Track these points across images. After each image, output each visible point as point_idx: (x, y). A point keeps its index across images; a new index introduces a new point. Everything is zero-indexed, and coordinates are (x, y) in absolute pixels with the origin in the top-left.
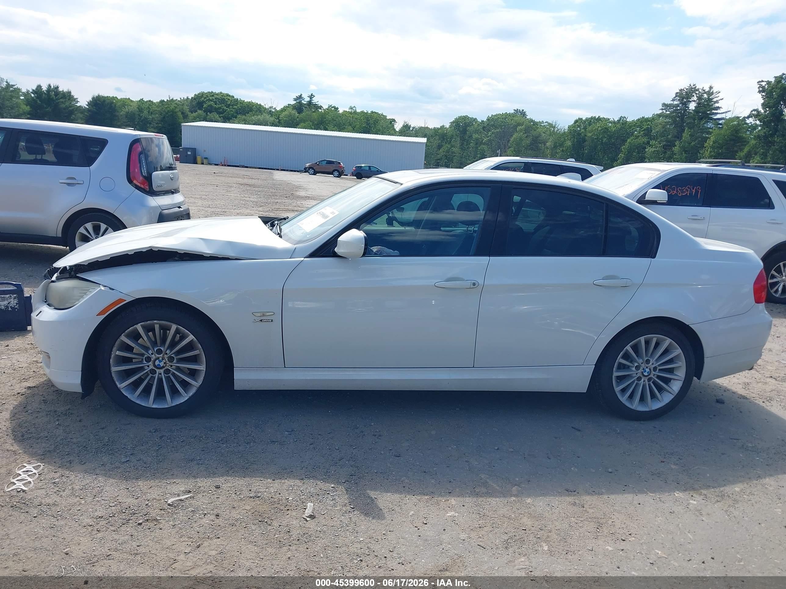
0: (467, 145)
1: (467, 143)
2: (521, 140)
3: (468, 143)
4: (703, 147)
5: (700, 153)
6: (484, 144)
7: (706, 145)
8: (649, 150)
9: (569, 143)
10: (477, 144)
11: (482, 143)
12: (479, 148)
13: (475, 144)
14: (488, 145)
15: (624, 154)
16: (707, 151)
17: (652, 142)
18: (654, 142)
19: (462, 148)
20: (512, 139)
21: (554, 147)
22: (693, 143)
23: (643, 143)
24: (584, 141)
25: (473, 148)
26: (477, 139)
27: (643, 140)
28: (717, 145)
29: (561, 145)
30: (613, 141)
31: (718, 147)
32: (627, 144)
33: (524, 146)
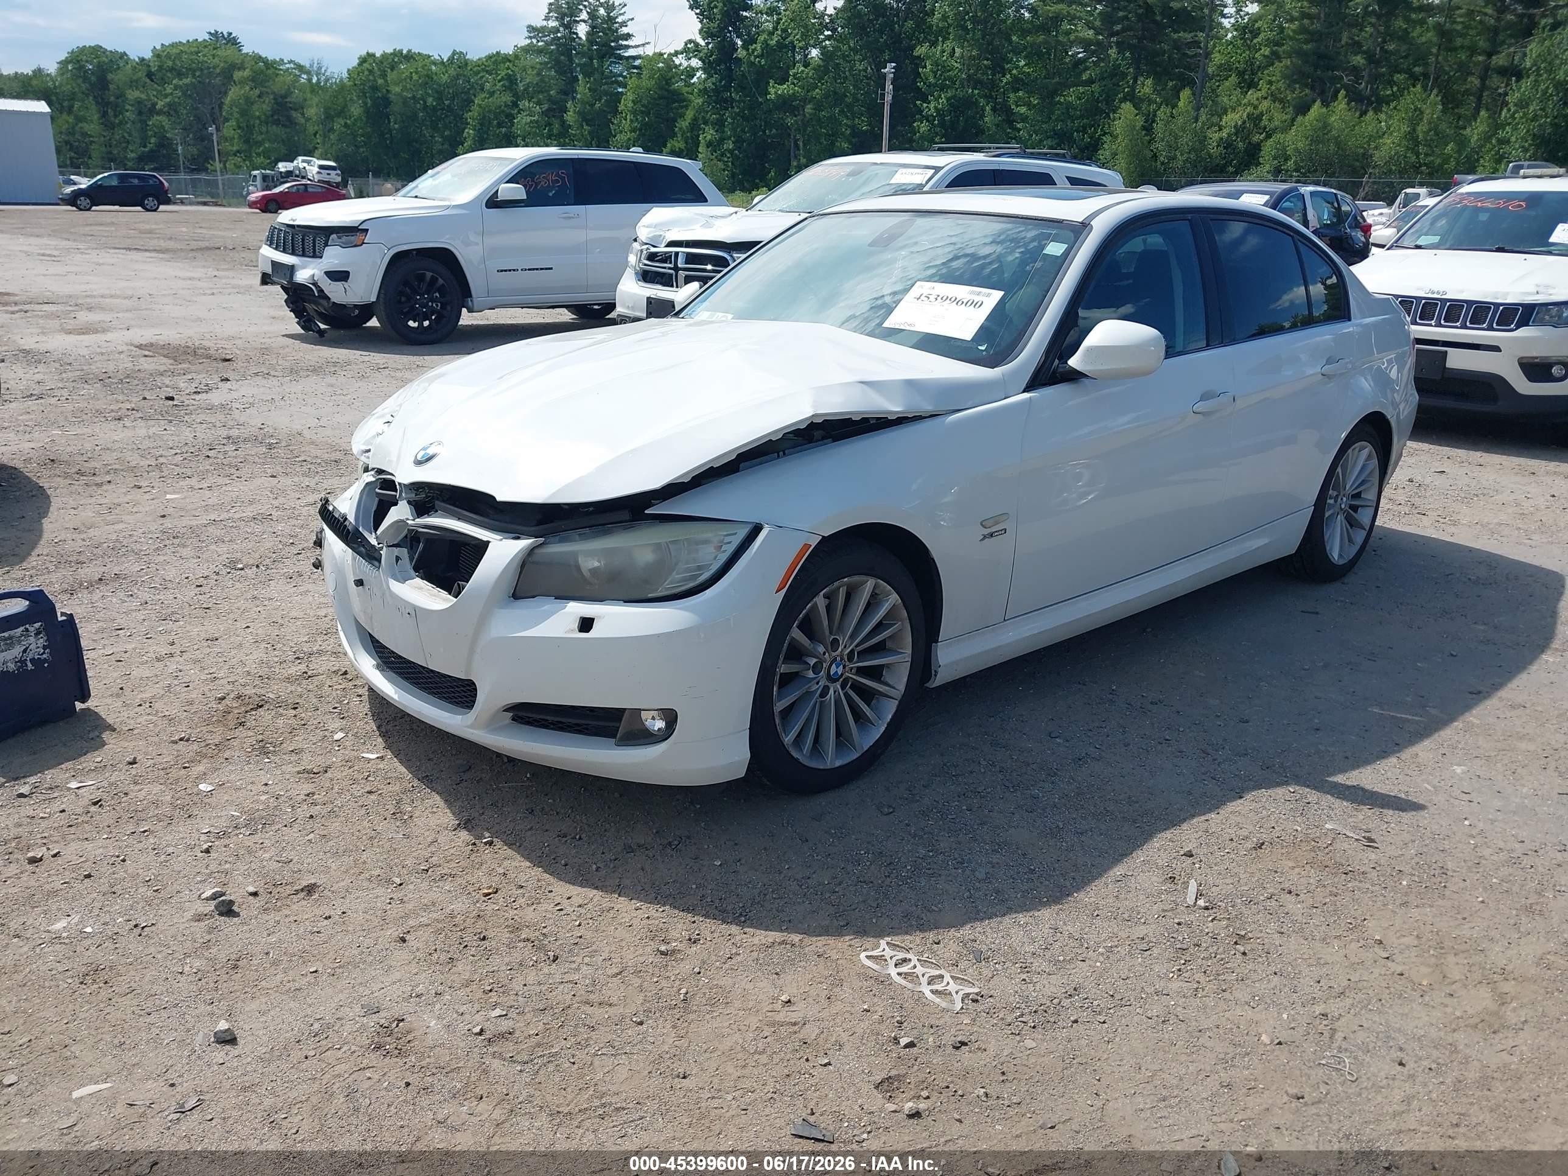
0: (116, 116)
1: (115, 111)
2: (249, 102)
3: (118, 110)
4: (615, 112)
5: (613, 124)
6: (160, 113)
7: (621, 107)
8: (522, 121)
9: (356, 110)
10: (140, 113)
11: (153, 110)
12: (151, 123)
13: (136, 112)
14: (169, 115)
15: (474, 130)
16: (626, 120)
17: (524, 104)
18: (527, 104)
19: (109, 126)
20: (228, 100)
21: (327, 118)
22: (598, 105)
23: (505, 106)
24: (386, 101)
25: (133, 122)
26: (139, 102)
27: (504, 99)
28: (639, 107)
29: (342, 112)
30: (447, 102)
31: (642, 112)
32: (475, 108)
33: (259, 118)
